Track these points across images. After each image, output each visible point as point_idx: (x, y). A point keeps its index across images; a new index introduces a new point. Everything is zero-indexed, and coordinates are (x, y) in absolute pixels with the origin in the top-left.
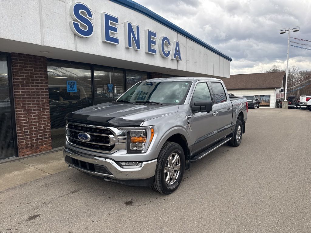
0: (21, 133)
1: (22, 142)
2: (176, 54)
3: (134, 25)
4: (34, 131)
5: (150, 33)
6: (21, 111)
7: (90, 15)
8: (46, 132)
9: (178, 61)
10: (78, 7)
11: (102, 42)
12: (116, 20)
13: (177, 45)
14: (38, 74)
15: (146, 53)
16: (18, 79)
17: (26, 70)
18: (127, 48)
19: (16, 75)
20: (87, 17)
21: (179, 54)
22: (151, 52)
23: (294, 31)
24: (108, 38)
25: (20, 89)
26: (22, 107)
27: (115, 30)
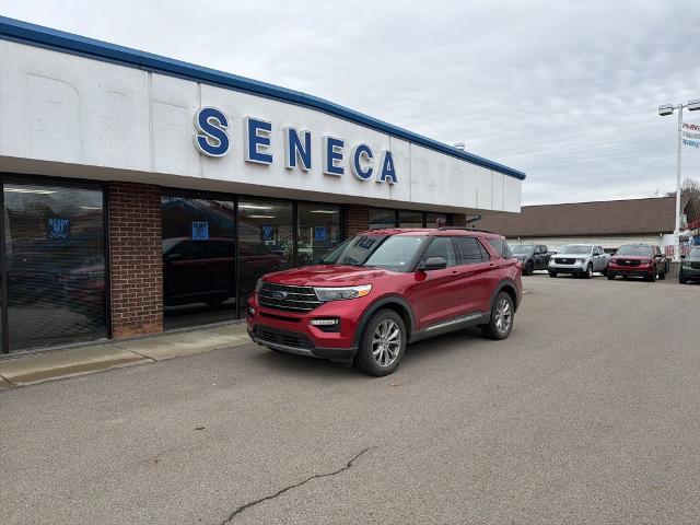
0: (117, 301)
1: (118, 316)
2: (385, 172)
3: (301, 131)
4: (137, 300)
5: (331, 142)
6: (118, 268)
7: (224, 123)
8: (155, 302)
9: (391, 185)
10: (206, 113)
11: (243, 162)
12: (267, 126)
13: (389, 156)
14: (146, 211)
15: (325, 175)
16: (117, 220)
17: (128, 206)
18: (288, 169)
19: (115, 214)
20: (220, 127)
21: (392, 173)
22: (334, 172)
23: (691, 110)
24: (253, 154)
25: (119, 234)
26: (121, 263)
27: (267, 142)
